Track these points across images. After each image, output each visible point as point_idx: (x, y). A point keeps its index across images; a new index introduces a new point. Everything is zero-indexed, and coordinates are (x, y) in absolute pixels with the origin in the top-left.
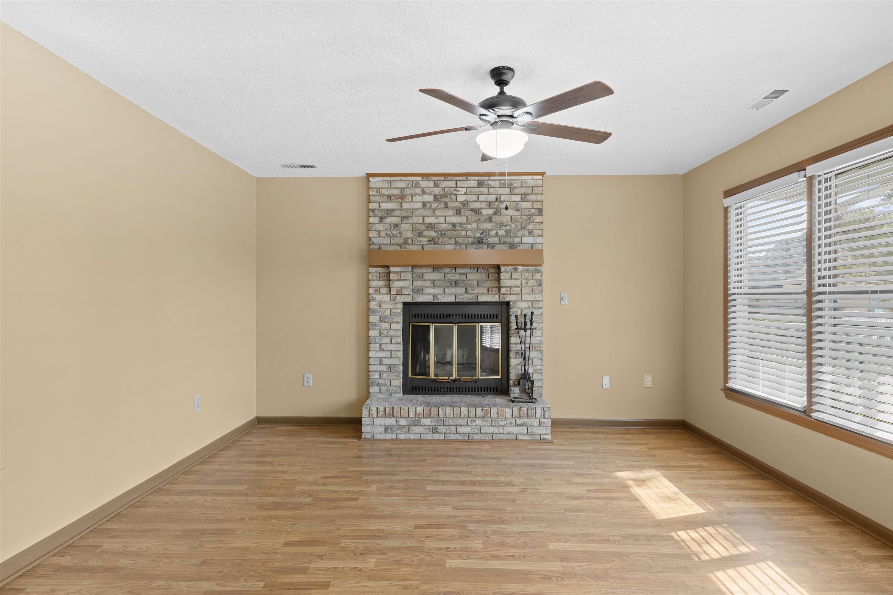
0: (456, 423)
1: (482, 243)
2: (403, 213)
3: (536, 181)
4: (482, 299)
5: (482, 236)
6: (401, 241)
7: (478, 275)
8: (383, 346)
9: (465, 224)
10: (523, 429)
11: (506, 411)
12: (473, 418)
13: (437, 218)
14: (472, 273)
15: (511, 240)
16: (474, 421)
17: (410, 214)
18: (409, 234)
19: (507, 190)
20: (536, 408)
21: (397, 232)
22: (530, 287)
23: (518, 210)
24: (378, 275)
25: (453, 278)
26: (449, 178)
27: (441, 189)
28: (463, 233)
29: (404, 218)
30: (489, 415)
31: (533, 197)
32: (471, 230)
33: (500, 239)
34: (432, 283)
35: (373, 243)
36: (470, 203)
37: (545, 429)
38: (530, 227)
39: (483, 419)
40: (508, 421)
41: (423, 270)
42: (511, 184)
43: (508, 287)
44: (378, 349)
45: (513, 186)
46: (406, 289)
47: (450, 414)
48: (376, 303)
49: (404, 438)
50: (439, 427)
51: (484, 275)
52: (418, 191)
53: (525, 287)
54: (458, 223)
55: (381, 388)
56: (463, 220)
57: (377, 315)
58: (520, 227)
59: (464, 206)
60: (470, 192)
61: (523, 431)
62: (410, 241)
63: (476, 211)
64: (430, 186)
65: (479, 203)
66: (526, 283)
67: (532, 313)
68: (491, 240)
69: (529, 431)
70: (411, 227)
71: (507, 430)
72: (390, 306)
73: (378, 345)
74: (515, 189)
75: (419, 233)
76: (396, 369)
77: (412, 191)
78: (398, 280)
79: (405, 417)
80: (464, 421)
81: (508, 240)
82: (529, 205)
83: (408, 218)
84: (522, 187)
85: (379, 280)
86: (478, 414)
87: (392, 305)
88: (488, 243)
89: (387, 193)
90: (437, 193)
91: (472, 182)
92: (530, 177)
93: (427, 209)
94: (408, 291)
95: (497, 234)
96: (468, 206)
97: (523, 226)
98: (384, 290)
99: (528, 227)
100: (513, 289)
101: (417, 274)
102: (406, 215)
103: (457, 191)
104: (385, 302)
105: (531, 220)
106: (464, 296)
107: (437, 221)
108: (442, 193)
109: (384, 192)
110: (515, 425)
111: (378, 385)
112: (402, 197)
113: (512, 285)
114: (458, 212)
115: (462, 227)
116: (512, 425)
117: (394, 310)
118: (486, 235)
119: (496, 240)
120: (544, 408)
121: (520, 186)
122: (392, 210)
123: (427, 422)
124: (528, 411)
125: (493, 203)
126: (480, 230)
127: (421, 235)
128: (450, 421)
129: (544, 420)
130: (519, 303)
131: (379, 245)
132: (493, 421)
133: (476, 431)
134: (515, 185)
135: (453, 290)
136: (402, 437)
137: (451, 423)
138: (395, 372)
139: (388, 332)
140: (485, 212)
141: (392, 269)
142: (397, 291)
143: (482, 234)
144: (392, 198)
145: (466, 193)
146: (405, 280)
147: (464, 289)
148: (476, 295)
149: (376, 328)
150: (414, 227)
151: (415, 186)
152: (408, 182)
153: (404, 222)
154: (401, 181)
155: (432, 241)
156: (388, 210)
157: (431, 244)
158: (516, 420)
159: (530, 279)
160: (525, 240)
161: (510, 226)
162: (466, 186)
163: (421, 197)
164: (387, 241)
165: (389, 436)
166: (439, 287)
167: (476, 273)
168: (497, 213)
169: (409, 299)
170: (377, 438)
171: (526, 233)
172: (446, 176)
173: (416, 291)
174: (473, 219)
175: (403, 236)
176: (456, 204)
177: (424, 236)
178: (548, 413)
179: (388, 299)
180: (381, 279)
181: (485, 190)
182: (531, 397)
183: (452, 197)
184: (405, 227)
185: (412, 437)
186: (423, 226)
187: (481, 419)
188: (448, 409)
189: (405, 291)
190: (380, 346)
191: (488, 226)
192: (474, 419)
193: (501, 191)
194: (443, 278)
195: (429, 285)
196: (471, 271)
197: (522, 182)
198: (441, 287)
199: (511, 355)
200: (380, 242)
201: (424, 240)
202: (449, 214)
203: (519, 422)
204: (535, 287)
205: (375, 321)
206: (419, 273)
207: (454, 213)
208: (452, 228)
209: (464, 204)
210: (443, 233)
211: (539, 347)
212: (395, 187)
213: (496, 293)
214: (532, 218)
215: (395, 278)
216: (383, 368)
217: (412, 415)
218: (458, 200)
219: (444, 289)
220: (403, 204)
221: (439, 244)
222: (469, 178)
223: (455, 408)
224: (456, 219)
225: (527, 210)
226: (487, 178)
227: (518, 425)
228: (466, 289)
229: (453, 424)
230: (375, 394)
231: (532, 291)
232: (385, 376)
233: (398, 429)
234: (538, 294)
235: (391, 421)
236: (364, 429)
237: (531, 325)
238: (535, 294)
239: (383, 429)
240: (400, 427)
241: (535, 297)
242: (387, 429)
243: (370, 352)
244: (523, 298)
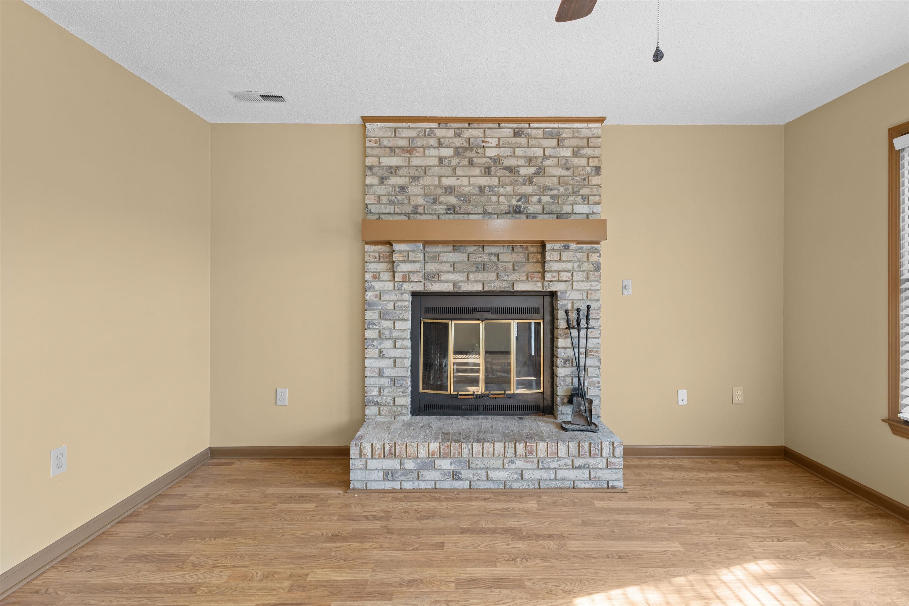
0: (487, 465)
1: (520, 212)
2: (412, 172)
3: (592, 129)
4: (519, 287)
5: (520, 203)
6: (409, 209)
7: (514, 255)
8: (384, 351)
9: (496, 186)
10: (583, 473)
11: (560, 447)
12: (512, 457)
13: (458, 179)
14: (505, 253)
15: (559, 209)
16: (512, 462)
17: (422, 173)
18: (420, 201)
19: (554, 142)
20: (602, 442)
21: (404, 197)
22: (584, 271)
23: (568, 169)
24: (377, 255)
25: (480, 259)
26: (475, 125)
27: (464, 139)
28: (494, 199)
29: (413, 178)
30: (535, 454)
31: (588, 151)
32: (504, 195)
33: (543, 208)
34: (451, 266)
35: (371, 213)
36: (503, 159)
37: (616, 473)
38: (585, 191)
39: (526, 459)
40: (562, 462)
41: (439, 249)
42: (559, 134)
43: (555, 271)
44: (377, 356)
45: (561, 136)
46: (416, 275)
47: (479, 450)
48: (375, 293)
49: (411, 487)
50: (461, 471)
51: (522, 255)
52: (433, 142)
53: (577, 272)
54: (486, 186)
55: (382, 408)
56: (495, 181)
57: (376, 310)
58: (571, 191)
59: (495, 163)
60: (503, 144)
61: (583, 476)
62: (421, 209)
63: (512, 170)
64: (449, 136)
65: (517, 159)
66: (579, 266)
67: (588, 307)
68: (531, 209)
69: (592, 476)
70: (422, 190)
71: (561, 474)
72: (393, 297)
73: (377, 351)
74: (565, 140)
75: (434, 199)
76: (401, 382)
77: (424, 142)
78: (405, 262)
79: (413, 458)
80: (498, 463)
81: (554, 208)
82: (583, 162)
83: (418, 179)
84: (573, 137)
85: (379, 262)
86: (518, 452)
87: (396, 296)
88: (528, 213)
89: (390, 145)
90: (458, 145)
91: (507, 131)
92: (585, 125)
93: (445, 166)
94: (418, 276)
95: (539, 201)
96: (501, 163)
97: (575, 190)
98: (385, 276)
99: (581, 192)
100: (562, 274)
101: (431, 255)
102: (417, 174)
103: (486, 142)
104: (386, 292)
105: (586, 183)
106: (495, 284)
107: (459, 183)
108: (466, 144)
109: (385, 142)
110: (571, 467)
111: (377, 404)
112: (410, 150)
113: (561, 269)
114: (487, 170)
115: (493, 192)
116: (568, 467)
117: (399, 303)
118: (526, 201)
119: (539, 208)
120: (613, 443)
121: (572, 136)
122: (398, 168)
123: (445, 464)
124: (590, 447)
125: (535, 159)
126: (517, 196)
127: (436, 201)
128: (479, 463)
129: (613, 460)
130: (569, 293)
131: (379, 214)
132: (540, 462)
133: (515, 476)
134: (564, 135)
135: (480, 276)
136: (408, 485)
137: (480, 465)
138: (401, 386)
139: (391, 333)
140: (523, 171)
141: (397, 247)
142: (404, 277)
143: (519, 200)
144: (397, 151)
145: (498, 146)
146: (415, 262)
147: (494, 275)
148: (512, 282)
149: (375, 327)
150: (426, 191)
151: (428, 135)
152: (419, 130)
153: (413, 184)
154: (410, 128)
155: (451, 209)
156: (391, 167)
157: (450, 214)
158: (573, 461)
159: (584, 262)
160: (578, 209)
161: (558, 190)
162: (498, 135)
163: (436, 150)
164: (390, 209)
165: (389, 485)
166: (460, 271)
167: (511, 254)
168: (540, 172)
169: (419, 288)
170: (372, 488)
171: (579, 199)
172: (470, 121)
173: (430, 277)
174: (508, 180)
175: (411, 202)
176: (484, 160)
177: (440, 203)
178: (619, 450)
179: (391, 288)
180: (382, 260)
181: (524, 141)
182: (590, 423)
183: (478, 151)
184: (414, 190)
185: (423, 485)
186: (439, 189)
187: (523, 459)
188: (475, 444)
189: (414, 278)
190: (380, 351)
191: (528, 189)
192: (513, 459)
193: (546, 143)
194: (466, 259)
195: (448, 270)
196: (505, 251)
197: (573, 132)
198: (464, 272)
199: (558, 363)
200: (380, 211)
201: (441, 208)
202: (475, 174)
203: (578, 462)
204: (591, 271)
205: (374, 317)
206: (434, 253)
207: (481, 171)
208: (478, 193)
209: (495, 160)
210: (466, 199)
211: (599, 352)
212: (401, 136)
213: (538, 279)
214: (587, 179)
215: (401, 259)
216: (385, 381)
217: (423, 454)
218: (487, 155)
219: (468, 274)
220: (412, 159)
221: (462, 214)
222: (502, 125)
223: (485, 444)
224: (484, 181)
225: (580, 169)
226: (526, 125)
227: (576, 468)
228: (498, 274)
229: (482, 466)
230: (372, 418)
231: (586, 278)
232: (386, 392)
233: (403, 475)
234: (595, 281)
235: (393, 464)
236: (353, 475)
237: (587, 323)
238: (591, 281)
239: (381, 474)
240: (406, 472)
241: (591, 286)
242: (386, 475)
243: (366, 360)
244: (575, 288)
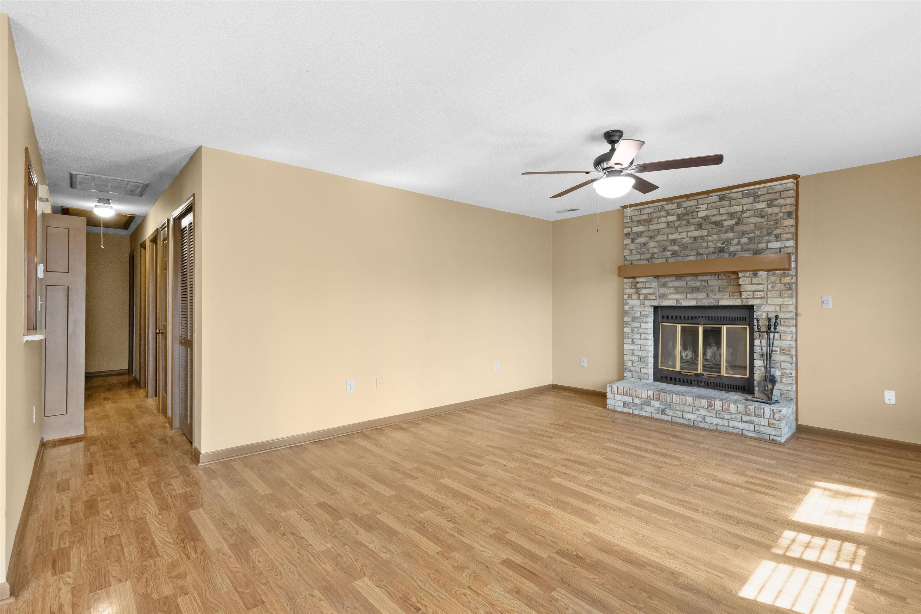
0: (682, 409)
1: (723, 252)
2: (650, 234)
3: (784, 185)
4: (723, 303)
5: (724, 245)
6: (649, 256)
7: (719, 281)
8: (635, 341)
9: (706, 236)
10: (749, 426)
11: (731, 406)
12: (697, 407)
13: (679, 234)
14: (713, 280)
15: (755, 246)
16: (698, 410)
17: (656, 233)
18: (656, 250)
19: (751, 199)
20: (764, 408)
21: (646, 249)
22: (777, 291)
23: (762, 217)
24: (630, 284)
25: (694, 285)
26: (691, 198)
27: (683, 209)
28: (704, 244)
29: (651, 237)
30: (713, 407)
31: (781, 202)
32: (712, 241)
33: (742, 247)
34: (675, 289)
35: (627, 260)
36: (711, 217)
37: (775, 431)
38: (778, 231)
39: (707, 410)
40: (733, 416)
41: (667, 279)
42: (755, 193)
43: (750, 291)
44: (631, 343)
45: (757, 194)
46: (652, 296)
47: (676, 400)
48: (629, 306)
49: (637, 414)
50: (666, 410)
51: (725, 281)
52: (663, 213)
53: (771, 291)
54: (698, 237)
55: (633, 374)
56: (705, 232)
57: (630, 316)
58: (765, 233)
59: (705, 220)
60: (711, 207)
61: (749, 428)
62: (656, 256)
63: (717, 223)
64: (673, 208)
65: (721, 216)
66: (773, 287)
67: (777, 317)
68: (732, 249)
69: (756, 429)
70: (657, 244)
71: (732, 423)
72: (640, 309)
73: (631, 340)
74: (760, 197)
75: (664, 248)
76: (644, 359)
77: (658, 215)
78: (645, 288)
79: (639, 398)
80: (690, 409)
81: (751, 246)
82: (776, 210)
83: (654, 237)
84: (768, 193)
85: (632, 288)
86: (702, 404)
87: (641, 308)
88: (729, 252)
89: (637, 219)
90: (679, 213)
91: (714, 198)
92: (778, 183)
93: (671, 227)
94: (653, 296)
95: (739, 243)
96: (709, 220)
97: (769, 232)
98: (635, 297)
99: (775, 232)
100: (756, 293)
101: (662, 283)
102: (653, 234)
103: (699, 208)
104: (635, 306)
105: (779, 225)
106: (705, 301)
107: (680, 237)
108: (684, 212)
109: (635, 218)
110: (740, 421)
111: (631, 371)
112: (649, 221)
113: (753, 289)
114: (699, 226)
115: (704, 240)
116: (737, 420)
117: (643, 313)
118: (728, 244)
119: (739, 248)
120: (773, 410)
121: (766, 193)
122: (642, 232)
123: (657, 404)
124: (755, 410)
125: (735, 214)
126: (721, 240)
127: (665, 250)
128: (677, 407)
129: (774, 422)
130: (763, 307)
131: (632, 260)
132: (717, 413)
133: (700, 419)
134: (760, 193)
135: (694, 296)
136: (636, 412)
137: (677, 408)
138: (644, 362)
139: (638, 330)
140: (726, 223)
141: (639, 280)
142: (645, 297)
143: (723, 243)
144: (641, 223)
145: (707, 209)
146: (650, 288)
147: (705, 295)
148: (718, 299)
149: (629, 326)
150: (659, 244)
151: (660, 209)
152: (655, 207)
153: (651, 241)
154: (649, 207)
155: (675, 254)
156: (638, 232)
157: (674, 257)
158: (741, 416)
159: (778, 283)
160: (770, 245)
161: (754, 233)
162: (707, 202)
163: (665, 218)
164: (638, 257)
165: (626, 410)
166: (681, 293)
167: (717, 280)
168: (739, 222)
169: (656, 303)
170: (618, 410)
171: (773, 238)
172: (687, 197)
173: (662, 296)
174: (714, 231)
175: (650, 252)
176: (697, 220)
177: (668, 251)
178: (778, 416)
179: (638, 303)
180: (633, 287)
181: (726, 203)
182: (770, 399)
183: (693, 214)
184: (652, 244)
185: (644, 414)
186: (667, 242)
187: (705, 409)
188: (674, 396)
189: (651, 297)
190: (632, 341)
191: (730, 235)
192: (699, 408)
193: (744, 201)
194: (685, 285)
195: (673, 292)
196: (712, 278)
197: (768, 189)
198: (684, 293)
199: (755, 357)
200: (632, 259)
201: (668, 254)
202: (691, 230)
203: (745, 418)
204: (784, 290)
205: (628, 320)
206: (664, 282)
207: (695, 228)
208: (693, 242)
209: (705, 219)
210: (684, 247)
211: (789, 351)
212: (644, 213)
213: (738, 297)
214: (779, 222)
215: (642, 286)
216: (635, 358)
217: (644, 396)
218: (699, 216)
219: (686, 295)
220: (650, 226)
221: (682, 256)
222: (711, 195)
223: (680, 396)
224: (697, 233)
225: (774, 216)
226: (729, 192)
227: (744, 422)
228: (707, 294)
229: (679, 409)
230: (628, 378)
231: (779, 295)
232: (636, 364)
233: (633, 406)
234: (787, 297)
235: (628, 399)
236: (608, 401)
237: (775, 328)
238: (784, 298)
239: (622, 404)
240: (635, 405)
241: (784, 301)
242: (625, 404)
243: (624, 345)
244: (769, 302)
